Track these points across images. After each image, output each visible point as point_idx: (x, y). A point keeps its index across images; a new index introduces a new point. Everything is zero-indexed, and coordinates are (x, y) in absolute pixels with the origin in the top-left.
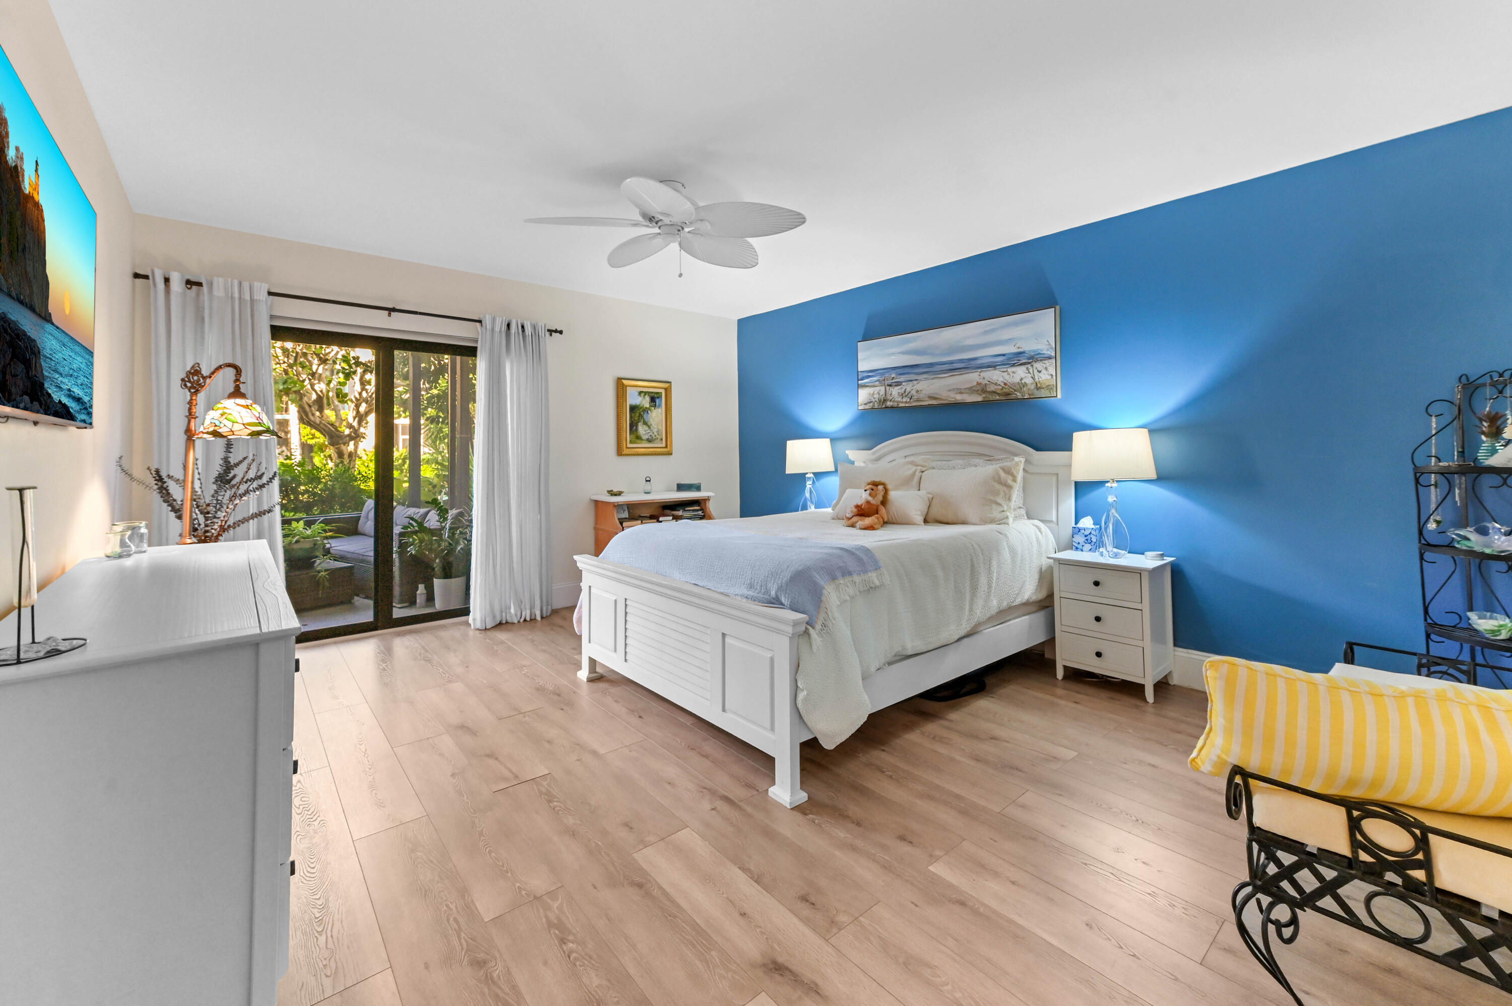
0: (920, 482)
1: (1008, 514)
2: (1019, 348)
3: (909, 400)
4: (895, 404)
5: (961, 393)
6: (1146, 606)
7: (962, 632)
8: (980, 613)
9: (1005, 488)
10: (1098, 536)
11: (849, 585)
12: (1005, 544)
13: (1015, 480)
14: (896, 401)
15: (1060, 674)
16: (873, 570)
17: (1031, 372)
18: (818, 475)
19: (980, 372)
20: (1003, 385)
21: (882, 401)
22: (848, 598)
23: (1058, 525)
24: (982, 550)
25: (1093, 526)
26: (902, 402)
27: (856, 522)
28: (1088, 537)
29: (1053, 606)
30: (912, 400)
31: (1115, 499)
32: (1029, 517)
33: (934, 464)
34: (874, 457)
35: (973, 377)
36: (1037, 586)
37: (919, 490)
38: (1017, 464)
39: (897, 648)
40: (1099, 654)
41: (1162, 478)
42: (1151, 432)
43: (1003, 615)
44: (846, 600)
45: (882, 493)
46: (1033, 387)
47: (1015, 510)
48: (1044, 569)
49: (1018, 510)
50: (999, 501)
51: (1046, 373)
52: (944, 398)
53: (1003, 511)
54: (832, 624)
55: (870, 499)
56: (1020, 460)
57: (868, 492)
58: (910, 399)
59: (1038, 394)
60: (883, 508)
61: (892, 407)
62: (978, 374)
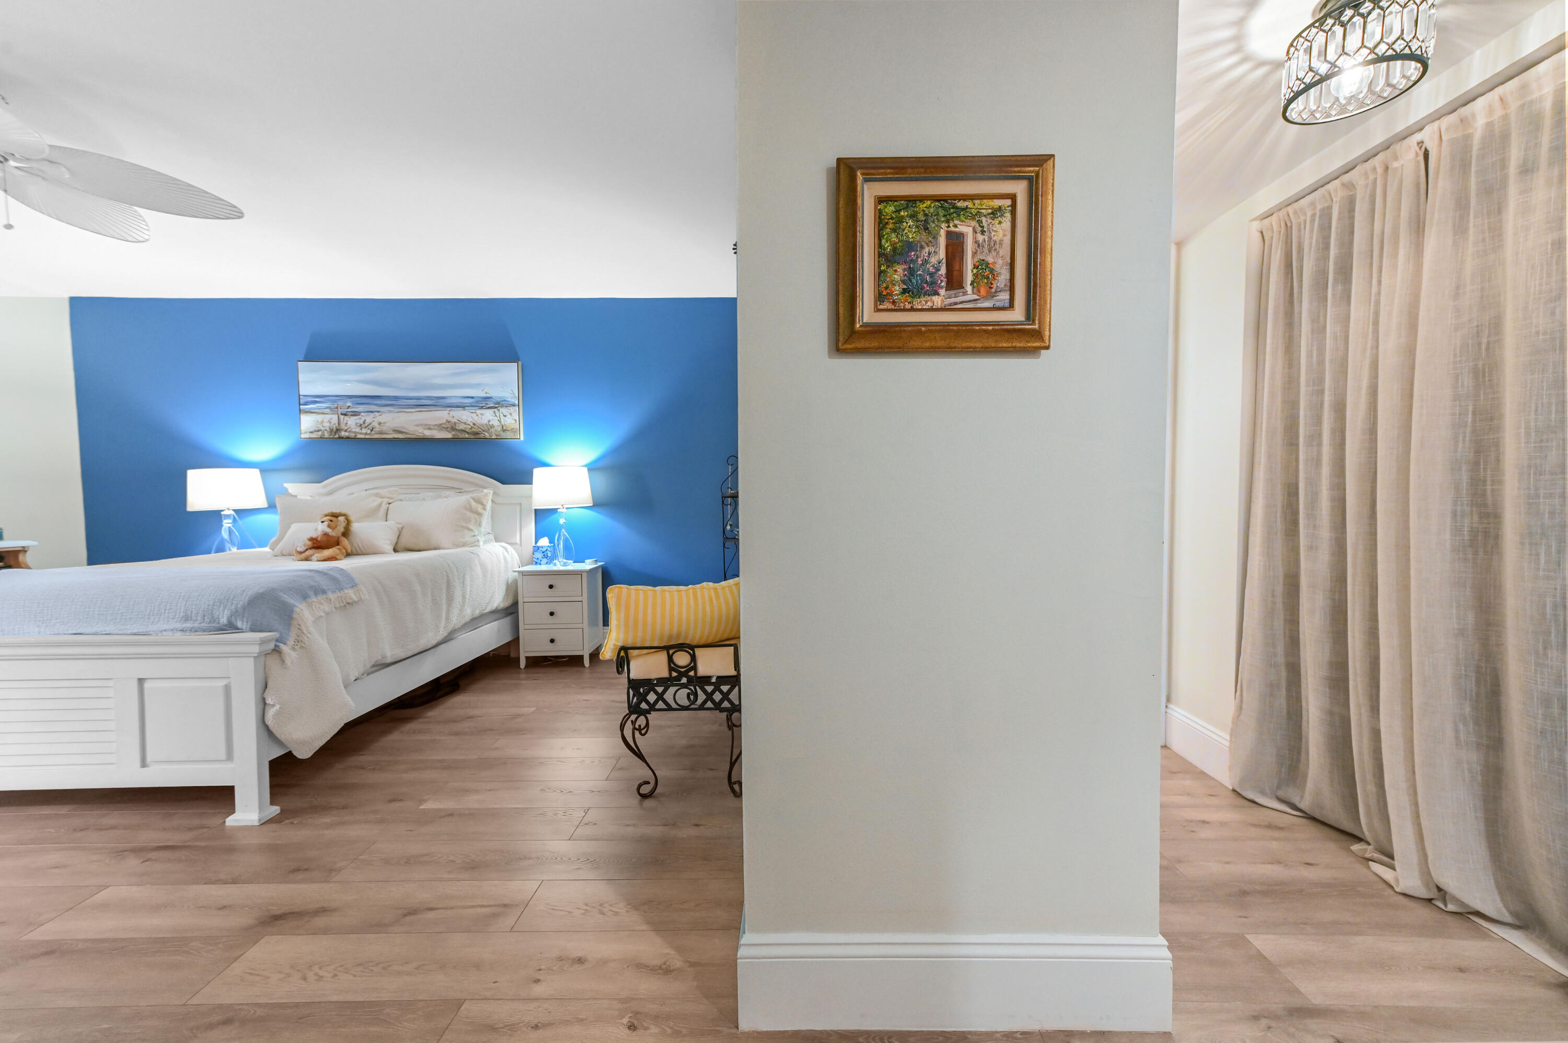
0: (387, 514)
1: (479, 537)
2: (486, 393)
3: (369, 432)
4: (352, 435)
5: (429, 429)
6: (585, 598)
7: (439, 637)
8: (456, 620)
9: (476, 516)
10: (552, 551)
11: (323, 602)
12: (477, 562)
13: (484, 509)
14: (353, 432)
15: (523, 663)
16: (350, 587)
17: (498, 415)
18: (240, 513)
19: (449, 411)
20: (472, 425)
21: (335, 430)
22: (323, 614)
23: (521, 546)
24: (457, 568)
25: (549, 545)
26: (361, 433)
27: (311, 556)
28: (545, 553)
29: (518, 612)
30: (373, 432)
31: (565, 521)
32: (496, 541)
33: (402, 497)
34: (325, 490)
35: (442, 416)
36: (505, 595)
37: (387, 521)
38: (486, 495)
39: (377, 657)
40: (552, 641)
41: (598, 504)
42: (589, 470)
43: (476, 622)
44: (321, 617)
45: (344, 524)
46: (499, 429)
47: (484, 535)
48: (510, 582)
49: (487, 535)
50: (471, 527)
51: (511, 418)
52: (411, 433)
53: (474, 536)
54: (308, 638)
55: (329, 530)
56: (489, 492)
57: (326, 523)
58: (371, 431)
59: (503, 435)
60: (345, 539)
61: (348, 438)
62: (448, 412)
